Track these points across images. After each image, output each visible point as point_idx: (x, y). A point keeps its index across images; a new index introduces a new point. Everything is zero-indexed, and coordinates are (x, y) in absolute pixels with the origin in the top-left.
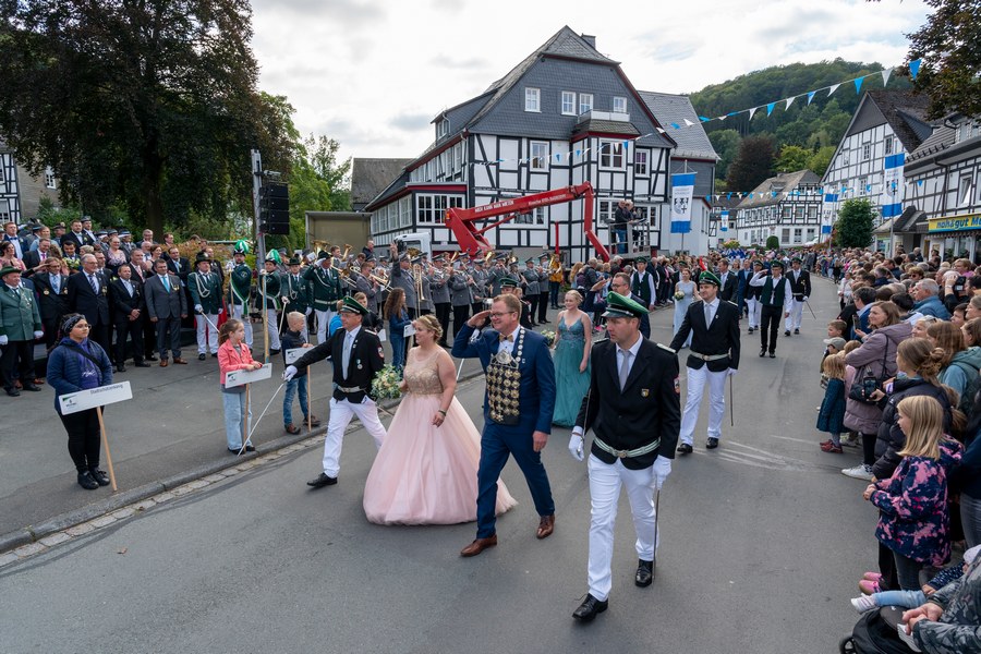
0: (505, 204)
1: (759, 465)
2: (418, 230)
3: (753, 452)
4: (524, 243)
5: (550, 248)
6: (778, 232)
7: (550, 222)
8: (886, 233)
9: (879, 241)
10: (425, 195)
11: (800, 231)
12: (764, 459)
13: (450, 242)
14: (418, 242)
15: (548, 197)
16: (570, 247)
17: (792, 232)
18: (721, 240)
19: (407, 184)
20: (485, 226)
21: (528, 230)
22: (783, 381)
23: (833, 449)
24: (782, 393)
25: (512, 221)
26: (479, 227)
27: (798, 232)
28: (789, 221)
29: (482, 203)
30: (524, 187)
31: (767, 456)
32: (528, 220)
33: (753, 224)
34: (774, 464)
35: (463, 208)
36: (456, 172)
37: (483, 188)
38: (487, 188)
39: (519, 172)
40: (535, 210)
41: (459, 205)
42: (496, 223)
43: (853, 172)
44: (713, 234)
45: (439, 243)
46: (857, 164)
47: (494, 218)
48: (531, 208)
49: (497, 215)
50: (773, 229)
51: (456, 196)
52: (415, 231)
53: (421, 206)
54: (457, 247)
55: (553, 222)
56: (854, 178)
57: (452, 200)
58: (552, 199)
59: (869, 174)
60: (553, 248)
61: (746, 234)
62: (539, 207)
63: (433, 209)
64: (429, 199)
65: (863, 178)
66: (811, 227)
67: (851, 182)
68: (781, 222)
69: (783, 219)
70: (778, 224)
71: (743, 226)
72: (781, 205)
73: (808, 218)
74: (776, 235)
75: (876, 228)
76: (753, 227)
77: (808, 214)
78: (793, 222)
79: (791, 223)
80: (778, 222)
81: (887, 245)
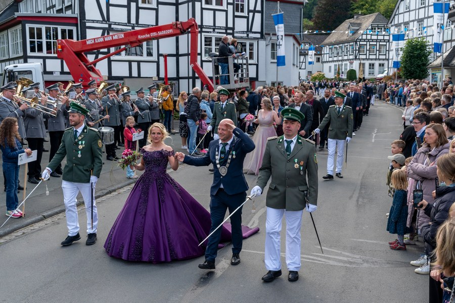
0: (115, 37)
1: (342, 264)
2: (29, 60)
3: (337, 254)
4: (135, 74)
5: (160, 79)
6: (356, 66)
7: (159, 55)
8: (438, 68)
9: (433, 74)
10: (35, 26)
11: (373, 65)
12: (345, 259)
13: (62, 72)
14: (30, 72)
15: (156, 31)
16: (178, 78)
17: (367, 66)
18: (310, 73)
19: (17, 14)
20: (97, 57)
21: (139, 62)
22: (360, 193)
23: (400, 247)
24: (360, 203)
25: (123, 53)
26: (91, 58)
27: (372, 66)
28: (364, 57)
29: (93, 35)
30: (133, 21)
31: (348, 256)
32: (138, 52)
33: (335, 59)
34: (354, 263)
35: (75, 40)
36: (67, 4)
37: (93, 21)
38: (97, 21)
39: (128, 7)
40: (145, 44)
41: (71, 37)
42: (108, 55)
43: (413, 16)
44: (303, 67)
45: (51, 73)
46: (415, 10)
47: (105, 50)
48: (141, 41)
49: (108, 47)
50: (351, 63)
51: (67, 28)
52: (26, 61)
53: (32, 36)
54: (70, 78)
55: (162, 55)
56: (413, 21)
57: (63, 31)
58: (160, 33)
59: (425, 18)
60: (162, 79)
61: (330, 67)
62: (148, 40)
63: (44, 40)
64: (39, 30)
65: (420, 21)
66: (381, 62)
67: (411, 24)
68: (358, 57)
69: (359, 54)
70: (356, 58)
71: (328, 60)
72: (358, 43)
73: (379, 55)
74: (354, 68)
75: (431, 63)
76: (335, 61)
77: (379, 50)
78: (368, 58)
79: (366, 59)
80: (356, 57)
81: (439, 77)
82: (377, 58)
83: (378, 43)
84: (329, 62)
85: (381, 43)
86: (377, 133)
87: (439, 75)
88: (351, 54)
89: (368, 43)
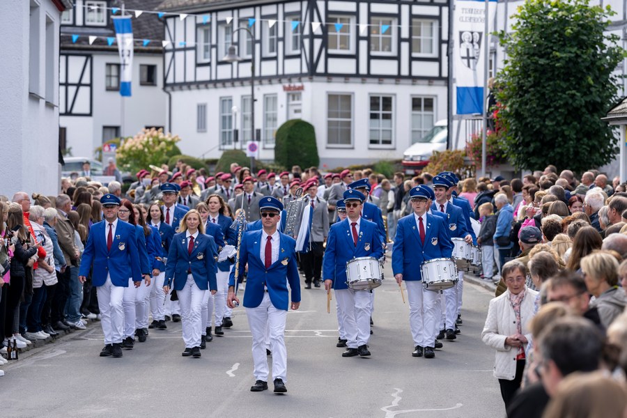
6: (312, 104)
11: (387, 102)
17: (361, 109)
18: (113, 131)
27: (381, 107)
28: (348, 66)
33: (224, 72)
44: (82, 106)
50: (294, 93)
61: (202, 109)
66: (422, 90)
68: (321, 69)
69: (328, 56)
70: (312, 72)
71: (190, 78)
72: (321, 4)
73: (412, 59)
74: (305, 117)
75: (621, 102)
76: (224, 82)
77: (409, 40)
78: (363, 70)
79: (357, 75)
80: (312, 66)
82: (405, 72)
83: (405, 8)
84: (197, 84)
85: (417, 10)
86: (401, 406)
88: (290, 51)
89: (363, 6)
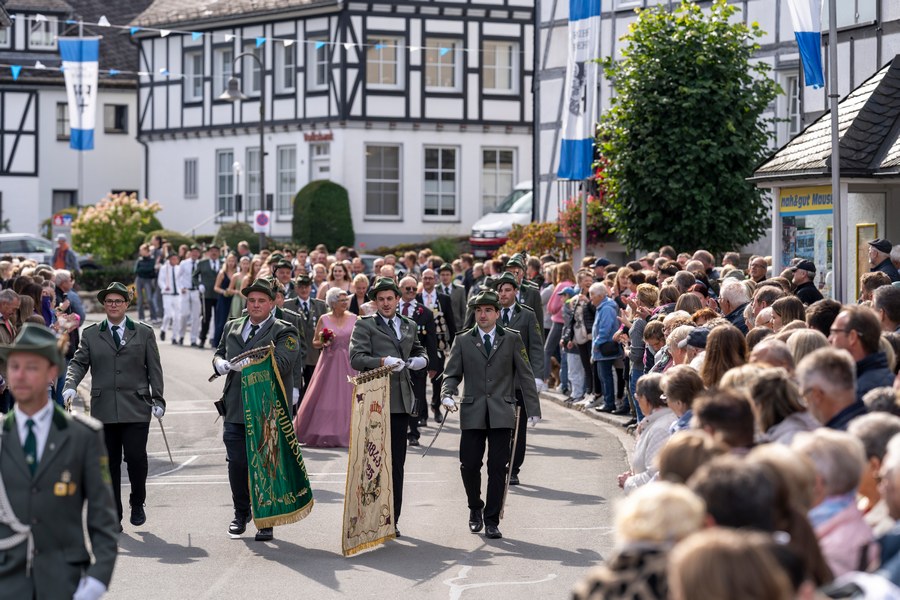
6: (346, 160)
8: (808, 182)
9: (788, 222)
11: (449, 157)
17: (412, 166)
18: (67, 197)
27: (441, 163)
28: (394, 107)
33: (222, 115)
44: (24, 160)
50: (320, 144)
61: (191, 166)
66: (497, 140)
68: (356, 110)
69: (367, 92)
70: (345, 116)
71: (175, 123)
72: (356, 21)
73: (482, 97)
74: (334, 176)
75: (772, 156)
76: (222, 129)
77: (479, 71)
78: (415, 113)
79: (407, 119)
80: (345, 106)
81: (820, 237)
82: (473, 114)
83: (473, 27)
84: (185, 132)
85: (490, 29)
87: (817, 224)
88: (314, 86)
89: (416, 24)
